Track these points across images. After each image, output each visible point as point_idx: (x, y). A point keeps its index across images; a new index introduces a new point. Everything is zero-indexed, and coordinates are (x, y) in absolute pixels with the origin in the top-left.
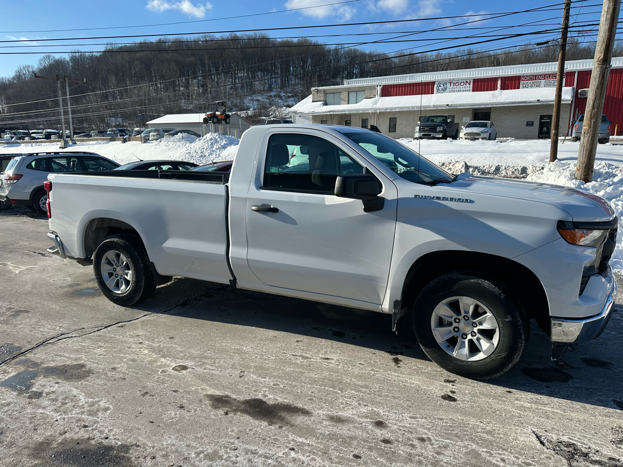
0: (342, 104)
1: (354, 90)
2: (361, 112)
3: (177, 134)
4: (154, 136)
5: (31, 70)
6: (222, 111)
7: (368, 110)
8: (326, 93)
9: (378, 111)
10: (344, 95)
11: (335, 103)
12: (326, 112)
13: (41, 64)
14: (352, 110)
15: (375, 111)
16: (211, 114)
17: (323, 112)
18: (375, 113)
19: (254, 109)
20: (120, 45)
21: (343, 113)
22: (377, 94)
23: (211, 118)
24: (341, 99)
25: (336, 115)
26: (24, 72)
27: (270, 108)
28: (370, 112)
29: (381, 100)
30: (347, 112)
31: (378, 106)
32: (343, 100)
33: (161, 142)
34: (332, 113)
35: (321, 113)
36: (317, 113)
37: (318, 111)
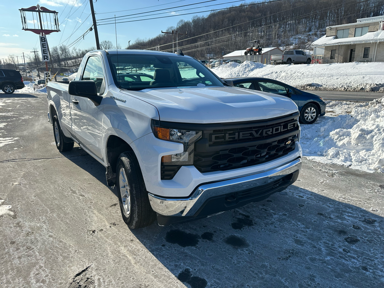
0: (349, 37)
1: (360, 27)
2: (364, 42)
3: (228, 62)
4: (217, 64)
5: (173, 29)
6: (257, 47)
7: (369, 41)
8: (337, 30)
9: (378, 41)
10: (352, 31)
11: (344, 36)
12: (336, 44)
13: (178, 25)
14: (356, 41)
15: (376, 41)
16: (249, 49)
17: (333, 44)
18: (376, 43)
19: (296, 44)
20: (219, 10)
21: (349, 43)
22: (380, 28)
23: (249, 51)
24: (349, 34)
25: (344, 45)
26: (170, 30)
27: (307, 43)
28: (372, 42)
29: (382, 33)
30: (352, 43)
31: (379, 37)
32: (351, 34)
33: (219, 67)
34: (339, 44)
35: (331, 44)
36: (328, 44)
37: (329, 43)
